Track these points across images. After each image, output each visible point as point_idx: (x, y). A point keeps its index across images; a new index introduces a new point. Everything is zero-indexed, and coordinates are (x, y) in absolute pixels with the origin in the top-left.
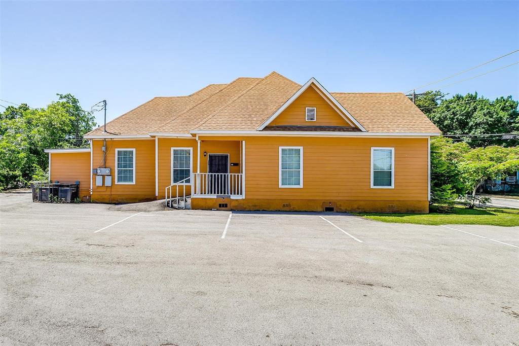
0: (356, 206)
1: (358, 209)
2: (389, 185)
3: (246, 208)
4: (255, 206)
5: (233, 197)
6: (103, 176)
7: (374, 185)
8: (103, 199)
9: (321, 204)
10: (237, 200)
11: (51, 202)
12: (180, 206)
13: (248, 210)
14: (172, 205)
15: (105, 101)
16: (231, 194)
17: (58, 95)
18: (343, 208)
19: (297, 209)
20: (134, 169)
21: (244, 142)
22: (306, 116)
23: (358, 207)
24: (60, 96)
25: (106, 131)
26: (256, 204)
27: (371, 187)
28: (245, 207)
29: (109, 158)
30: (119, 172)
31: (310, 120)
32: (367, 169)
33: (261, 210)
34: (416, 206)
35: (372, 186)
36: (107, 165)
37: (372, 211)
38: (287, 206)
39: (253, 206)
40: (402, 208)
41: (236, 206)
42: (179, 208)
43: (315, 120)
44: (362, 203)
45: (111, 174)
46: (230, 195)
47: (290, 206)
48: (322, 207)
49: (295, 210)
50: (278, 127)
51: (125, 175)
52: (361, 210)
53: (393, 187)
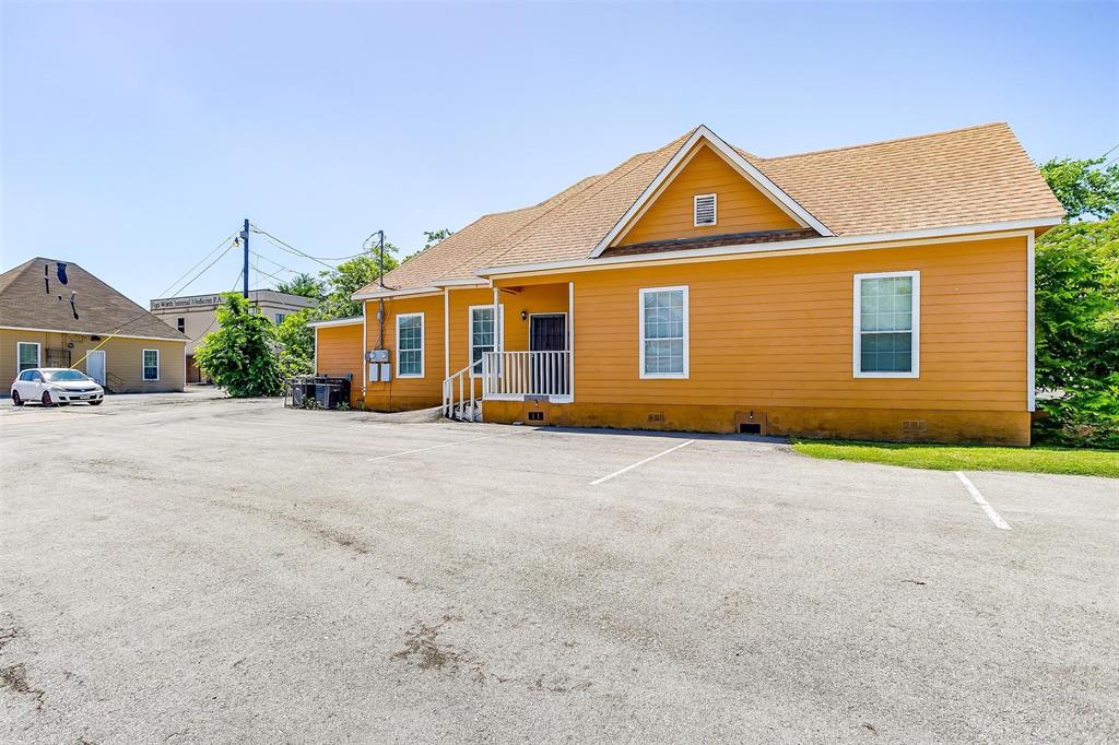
0: (814, 423)
1: (822, 429)
2: (905, 371)
3: (575, 422)
4: (594, 417)
5: (554, 399)
6: (379, 363)
7: (862, 370)
8: (380, 404)
9: (732, 417)
10: (559, 405)
11: (304, 408)
12: (467, 416)
13: (580, 425)
14: (454, 415)
15: (381, 232)
16: (551, 393)
17: (426, 233)
18: (783, 427)
19: (677, 426)
20: (422, 349)
21: (571, 284)
22: (695, 216)
23: (820, 425)
24: (428, 236)
25: (382, 285)
26: (595, 414)
27: (854, 376)
28: (573, 419)
29: (387, 332)
30: (402, 355)
31: (703, 224)
32: (843, 331)
33: (606, 426)
34: (987, 425)
35: (857, 373)
36: (386, 344)
37: (857, 437)
38: (657, 418)
39: (589, 417)
40: (946, 430)
41: (558, 418)
42: (465, 420)
43: (715, 223)
44: (830, 415)
45: (390, 361)
46: (548, 394)
47: (664, 421)
48: (733, 422)
49: (673, 428)
50: (634, 247)
51: (410, 362)
52: (827, 433)
53: (915, 373)
